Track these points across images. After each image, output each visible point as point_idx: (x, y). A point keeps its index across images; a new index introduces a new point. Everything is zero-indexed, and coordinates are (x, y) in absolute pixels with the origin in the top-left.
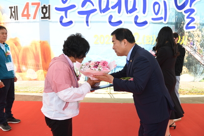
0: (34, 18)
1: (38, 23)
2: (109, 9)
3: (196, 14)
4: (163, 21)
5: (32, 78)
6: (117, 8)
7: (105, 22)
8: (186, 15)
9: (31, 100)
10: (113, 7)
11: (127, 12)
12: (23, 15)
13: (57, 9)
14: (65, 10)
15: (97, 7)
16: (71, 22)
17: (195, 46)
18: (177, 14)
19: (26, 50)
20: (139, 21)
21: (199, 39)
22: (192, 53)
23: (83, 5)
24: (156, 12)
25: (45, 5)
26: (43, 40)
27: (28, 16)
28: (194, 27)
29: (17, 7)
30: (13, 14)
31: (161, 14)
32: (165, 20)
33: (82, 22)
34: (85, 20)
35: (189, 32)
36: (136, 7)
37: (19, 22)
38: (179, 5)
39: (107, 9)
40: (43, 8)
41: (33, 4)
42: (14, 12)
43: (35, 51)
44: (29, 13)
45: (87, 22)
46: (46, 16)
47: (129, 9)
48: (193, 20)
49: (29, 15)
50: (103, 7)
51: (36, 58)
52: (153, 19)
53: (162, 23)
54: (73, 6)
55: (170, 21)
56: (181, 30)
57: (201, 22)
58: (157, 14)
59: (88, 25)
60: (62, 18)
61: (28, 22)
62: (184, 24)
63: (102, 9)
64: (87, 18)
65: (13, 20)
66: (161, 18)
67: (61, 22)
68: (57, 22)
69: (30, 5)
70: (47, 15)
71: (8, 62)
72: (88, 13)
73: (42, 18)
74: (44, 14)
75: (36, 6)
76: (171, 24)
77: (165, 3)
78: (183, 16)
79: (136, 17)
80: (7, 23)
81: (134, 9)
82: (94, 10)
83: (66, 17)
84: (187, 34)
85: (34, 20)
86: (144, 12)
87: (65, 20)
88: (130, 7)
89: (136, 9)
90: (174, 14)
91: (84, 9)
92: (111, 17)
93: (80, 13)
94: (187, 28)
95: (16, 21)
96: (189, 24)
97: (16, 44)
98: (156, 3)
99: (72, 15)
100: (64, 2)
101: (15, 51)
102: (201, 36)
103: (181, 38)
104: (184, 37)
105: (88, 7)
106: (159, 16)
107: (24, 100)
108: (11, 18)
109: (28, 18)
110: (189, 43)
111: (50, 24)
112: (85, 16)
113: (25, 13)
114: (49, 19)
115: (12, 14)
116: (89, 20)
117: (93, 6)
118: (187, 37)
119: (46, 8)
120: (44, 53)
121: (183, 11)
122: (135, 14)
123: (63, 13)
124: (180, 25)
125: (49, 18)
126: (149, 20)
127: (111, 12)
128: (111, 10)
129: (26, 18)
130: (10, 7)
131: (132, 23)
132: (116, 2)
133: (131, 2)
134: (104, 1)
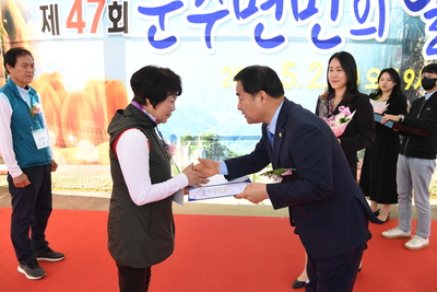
0: (94, 30)
1: (101, 42)
2: (256, 10)
4: (375, 35)
5: (89, 160)
6: (274, 7)
7: (248, 39)
8: (429, 22)
9: (86, 207)
10: (265, 7)
11: (297, 15)
12: (70, 24)
13: (142, 10)
14: (161, 12)
15: (229, 5)
16: (172, 40)
18: (408, 20)
19: (76, 99)
20: (321, 37)
23: (199, 1)
24: (361, 16)
25: (115, 3)
26: (111, 79)
27: (80, 26)
29: (56, 6)
30: (49, 21)
31: (373, 21)
32: (381, 35)
33: (197, 39)
34: (203, 35)
35: (434, 61)
36: (316, 6)
37: (60, 40)
39: (251, 10)
40: (111, 8)
42: (51, 17)
43: (94, 102)
44: (83, 20)
45: (208, 39)
46: (119, 26)
47: (299, 12)
49: (83, 25)
50: (244, 4)
51: (97, 117)
52: (354, 32)
53: (372, 41)
54: (176, 5)
55: (392, 37)
56: (417, 55)
58: (362, 21)
59: (209, 46)
60: (153, 30)
61: (80, 39)
62: (423, 43)
63: (241, 9)
64: (208, 30)
65: (48, 34)
66: (372, 30)
67: (151, 39)
68: (141, 39)
69: (84, 1)
70: (120, 24)
71: (36, 128)
72: (210, 19)
73: (110, 30)
74: (115, 21)
75: (97, 4)
76: (395, 42)
78: (422, 26)
79: (317, 28)
80: (35, 41)
81: (311, 10)
82: (225, 13)
83: (163, 29)
85: (93, 35)
86: (334, 15)
87: (159, 36)
88: (303, 5)
89: (316, 11)
90: (400, 20)
91: (201, 11)
92: (260, 28)
93: (193, 19)
94: (430, 51)
95: (56, 36)
96: (433, 43)
97: (56, 86)
99: (176, 23)
101: (53, 102)
103: (416, 75)
105: (210, 6)
106: (367, 25)
107: (70, 208)
108: (44, 30)
109: (80, 31)
111: (128, 43)
112: (203, 26)
113: (75, 20)
114: (126, 32)
115: (45, 23)
116: (212, 35)
117: (222, 3)
119: (119, 8)
121: (421, 13)
122: (312, 20)
123: (155, 20)
124: (415, 46)
125: (124, 29)
126: (345, 35)
127: (261, 16)
128: (260, 11)
129: (76, 29)
130: (42, 8)
131: (307, 42)
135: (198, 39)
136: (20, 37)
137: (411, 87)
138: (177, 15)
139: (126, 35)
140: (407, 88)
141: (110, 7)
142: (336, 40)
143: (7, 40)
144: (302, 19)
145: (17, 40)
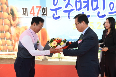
2: (82, 8)
6: (87, 8)
10: (84, 7)
11: (93, 9)
12: (31, 13)
13: (51, 9)
14: (56, 10)
15: (74, 7)
16: (59, 17)
20: (100, 15)
23: (66, 6)
24: (111, 8)
25: (44, 8)
29: (27, 8)
30: (25, 12)
31: (115, 10)
34: (67, 16)
36: (98, 7)
37: (28, 17)
39: (81, 8)
40: (43, 9)
41: (37, 7)
42: (25, 11)
44: (35, 12)
45: (69, 17)
46: (45, 14)
47: (94, 8)
49: (35, 13)
50: (78, 7)
52: (109, 13)
54: (60, 8)
58: (112, 10)
59: (69, 19)
60: (54, 15)
63: (78, 9)
64: (69, 14)
65: (24, 16)
66: (115, 12)
67: (53, 17)
68: (51, 17)
70: (45, 13)
72: (69, 11)
73: (42, 15)
74: (44, 13)
75: (39, 8)
79: (99, 13)
80: (20, 18)
81: (97, 8)
82: (73, 10)
83: (57, 14)
86: (104, 9)
87: (56, 16)
88: (95, 7)
89: (99, 8)
91: (67, 9)
92: (83, 13)
93: (65, 11)
95: (27, 16)
98: (111, 3)
99: (60, 13)
100: (55, 5)
105: (69, 8)
108: (23, 15)
111: (47, 18)
112: (68, 13)
113: (32, 12)
114: (47, 15)
115: (24, 13)
116: (70, 16)
117: (72, 7)
119: (45, 9)
120: (43, 35)
122: (97, 10)
123: (54, 12)
125: (46, 15)
126: (107, 14)
127: (83, 10)
128: (83, 9)
129: (33, 15)
130: (22, 9)
131: (96, 16)
132: (86, 4)
133: (95, 3)
134: (79, 4)
135: (66, 17)
136: (16, 16)
139: (47, 16)
142: (104, 16)
143: (11, 17)
144: (95, 10)
145: (15, 17)
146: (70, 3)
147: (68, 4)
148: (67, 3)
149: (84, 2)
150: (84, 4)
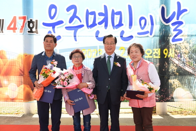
3: (184, 26)
4: (149, 34)
6: (104, 23)
8: (173, 28)
10: (100, 23)
11: (114, 27)
12: (9, 28)
13: (44, 24)
14: (53, 25)
15: (84, 22)
16: (59, 37)
17: (183, 58)
18: (164, 27)
19: (12, 64)
20: (125, 36)
21: (187, 51)
22: (181, 65)
23: (71, 20)
24: (142, 26)
25: (31, 20)
27: (15, 29)
28: (181, 40)
31: (148, 28)
32: (151, 34)
34: (73, 35)
35: (176, 45)
36: (122, 23)
38: (166, 18)
39: (94, 25)
41: (20, 18)
47: (115, 25)
48: (180, 32)
50: (90, 23)
52: (139, 34)
53: (148, 36)
54: (61, 22)
56: (168, 42)
57: (189, 34)
58: (143, 28)
59: (76, 40)
62: (170, 36)
64: (75, 33)
66: (147, 32)
69: (17, 18)
70: (34, 30)
72: (75, 29)
73: (29, 32)
74: (31, 28)
75: (23, 20)
76: (157, 36)
77: (151, 17)
79: (123, 32)
81: (120, 24)
82: (82, 26)
83: (54, 32)
84: (174, 46)
85: (21, 33)
88: (116, 22)
89: (123, 25)
91: (72, 25)
92: (98, 32)
93: (66, 28)
94: (174, 40)
96: (176, 36)
98: (142, 18)
100: (52, 18)
102: (188, 48)
103: (169, 51)
104: (170, 50)
105: (76, 22)
106: (145, 30)
109: (14, 32)
110: (176, 55)
112: (73, 31)
114: (37, 33)
116: (77, 35)
117: (81, 22)
118: (174, 49)
121: (170, 24)
122: (121, 29)
123: (50, 28)
124: (167, 38)
126: (135, 34)
127: (98, 27)
128: (98, 25)
129: (12, 31)
132: (102, 18)
133: (117, 18)
134: (91, 17)
137: (167, 57)
138: (60, 27)
140: (165, 57)
141: (28, 21)
142: (131, 37)
144: (116, 28)
146: (77, 15)
147: (74, 16)
148: (71, 15)
149: (100, 14)
150: (99, 19)
